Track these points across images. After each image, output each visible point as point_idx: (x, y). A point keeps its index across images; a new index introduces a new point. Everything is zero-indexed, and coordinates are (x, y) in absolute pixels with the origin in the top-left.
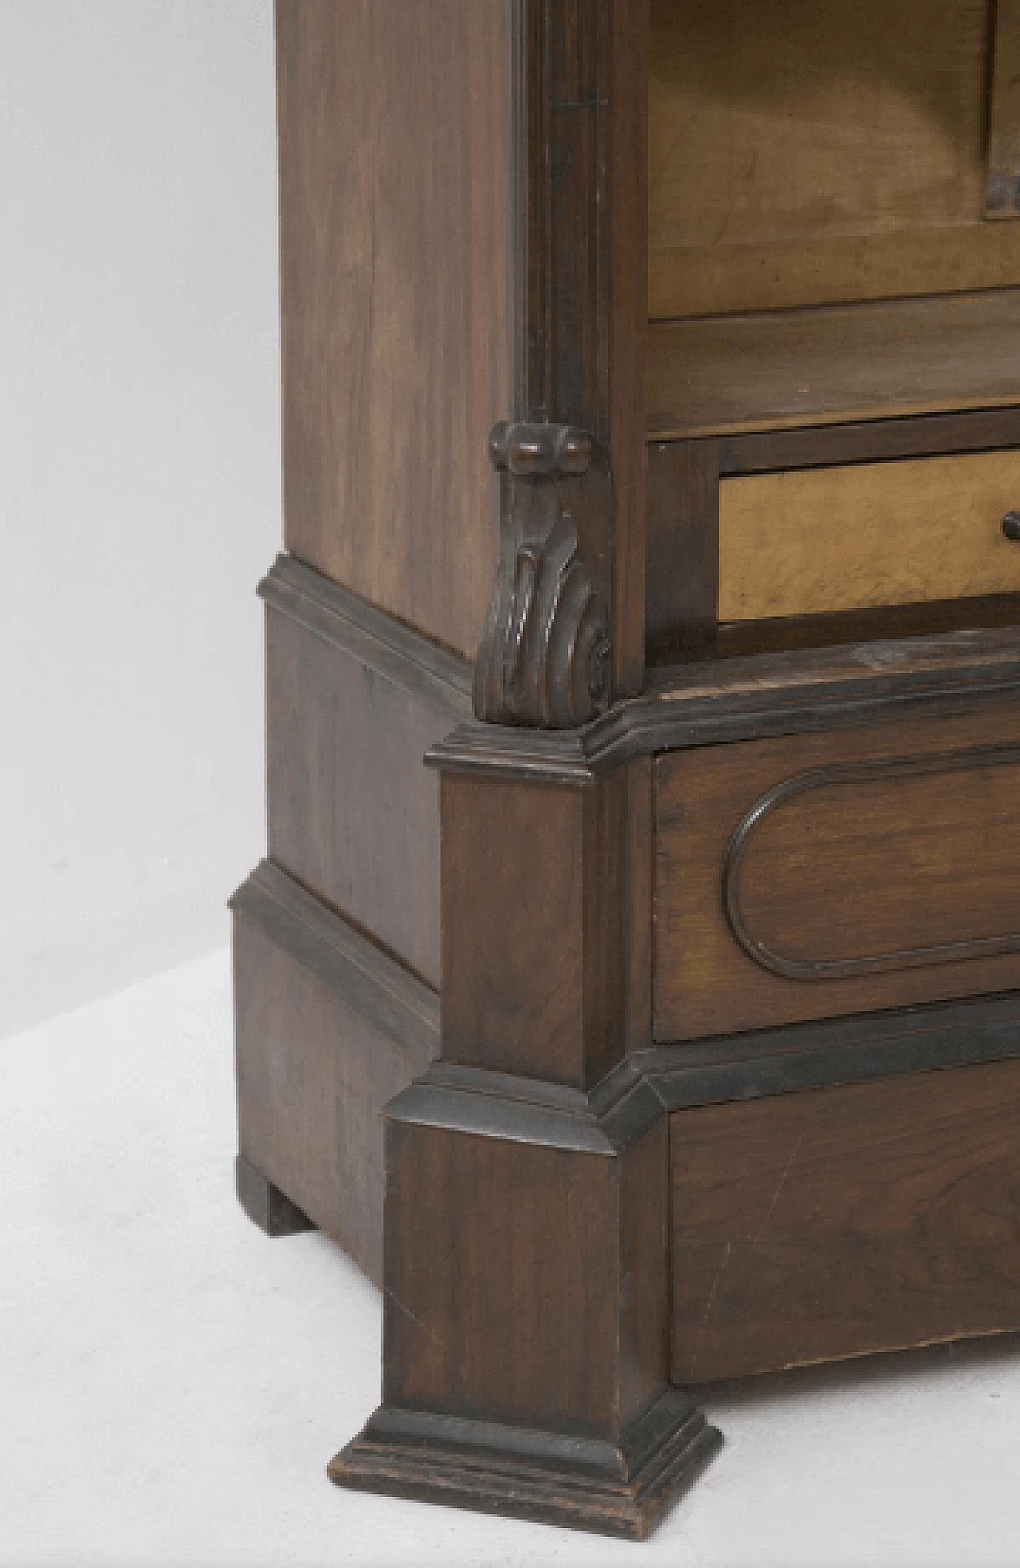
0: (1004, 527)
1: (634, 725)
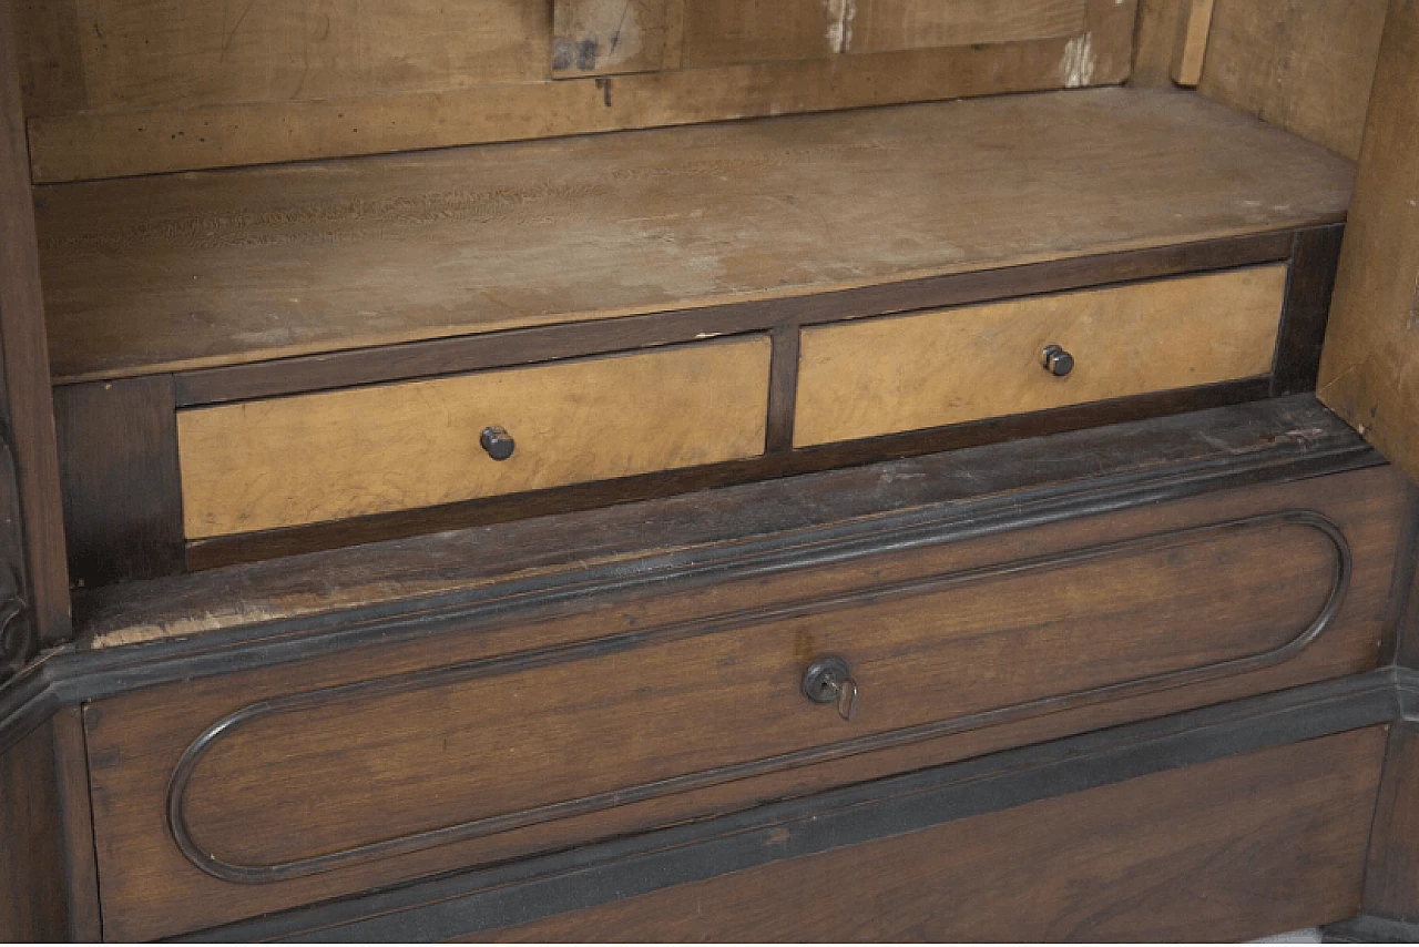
0: (481, 440)
1: (57, 679)
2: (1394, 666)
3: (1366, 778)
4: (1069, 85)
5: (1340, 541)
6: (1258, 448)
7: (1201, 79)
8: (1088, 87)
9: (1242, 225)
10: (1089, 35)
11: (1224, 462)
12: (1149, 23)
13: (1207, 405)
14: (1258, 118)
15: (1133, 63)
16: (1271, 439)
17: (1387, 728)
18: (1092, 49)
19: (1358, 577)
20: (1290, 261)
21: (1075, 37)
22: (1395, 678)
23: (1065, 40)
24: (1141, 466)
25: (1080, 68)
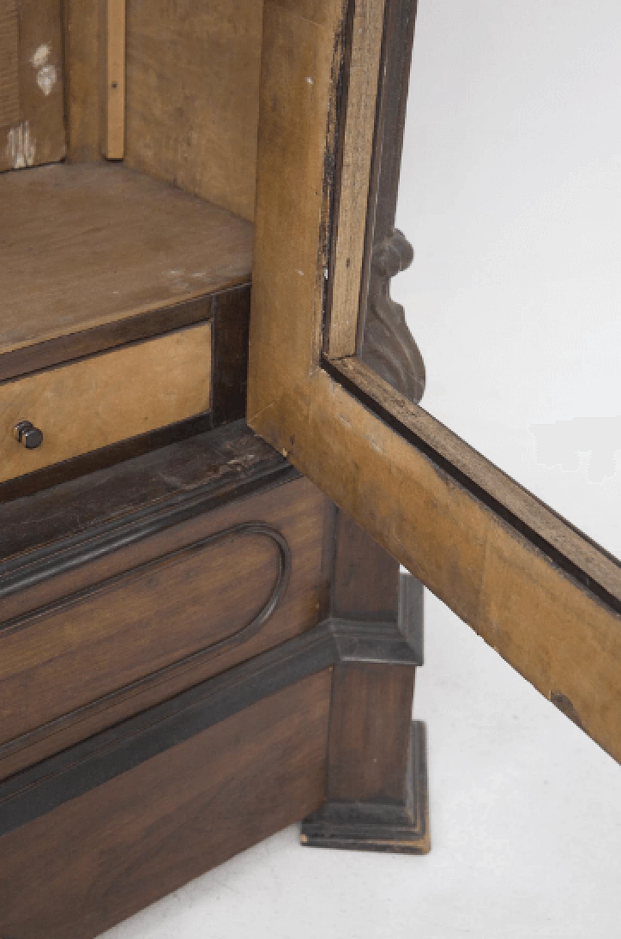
2: (331, 619)
3: (320, 708)
4: (17, 166)
5: (278, 538)
6: (205, 481)
7: (125, 153)
8: (33, 167)
9: (169, 297)
10: (27, 123)
11: (180, 498)
12: (75, 110)
13: (163, 444)
14: (173, 185)
15: (68, 143)
16: (216, 470)
17: (331, 669)
18: (31, 135)
19: (296, 562)
20: (212, 320)
21: (15, 126)
22: (333, 628)
23: (7, 129)
24: (113, 514)
25: (23, 152)
